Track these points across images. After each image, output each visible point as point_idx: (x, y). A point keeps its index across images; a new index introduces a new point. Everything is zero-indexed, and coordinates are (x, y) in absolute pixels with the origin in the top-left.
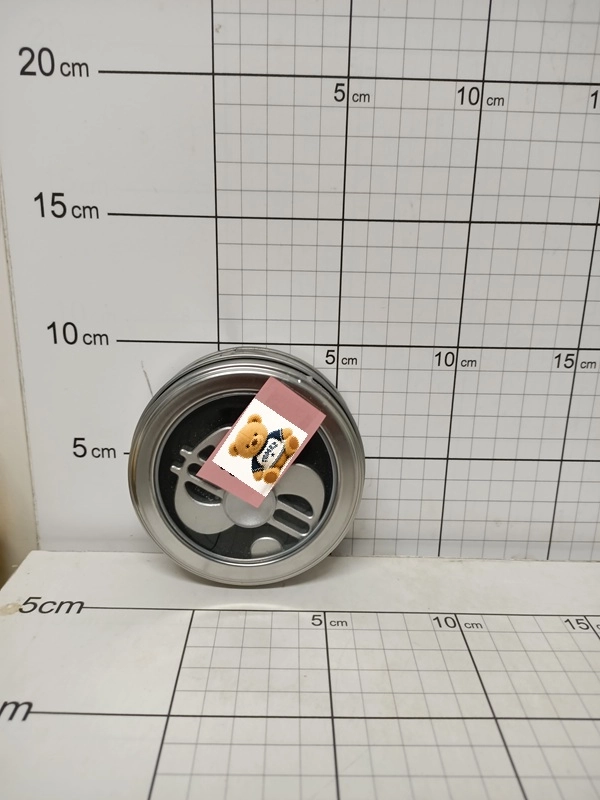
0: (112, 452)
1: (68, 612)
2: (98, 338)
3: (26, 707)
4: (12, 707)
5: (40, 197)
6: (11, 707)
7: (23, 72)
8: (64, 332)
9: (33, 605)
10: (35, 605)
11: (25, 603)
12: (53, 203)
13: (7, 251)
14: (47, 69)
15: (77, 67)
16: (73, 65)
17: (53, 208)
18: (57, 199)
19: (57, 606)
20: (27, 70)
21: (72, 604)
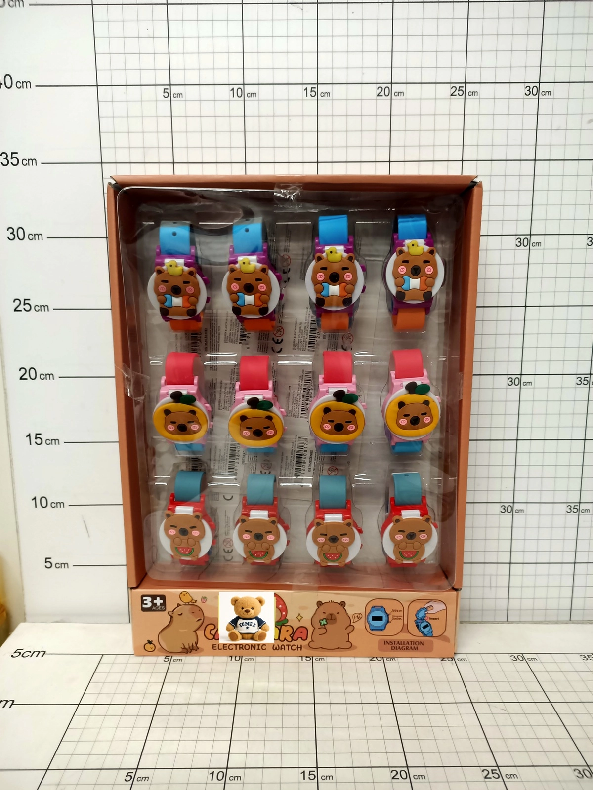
0: (66, 565)
1: (37, 656)
2: (59, 504)
3: (12, 702)
4: (5, 702)
5: (29, 435)
7: (21, 379)
8: (41, 502)
9: (19, 653)
11: (14, 653)
12: (36, 438)
13: (11, 461)
15: (48, 376)
16: (46, 374)
17: (36, 441)
18: (38, 436)
19: (31, 653)
20: (23, 378)
21: (39, 652)
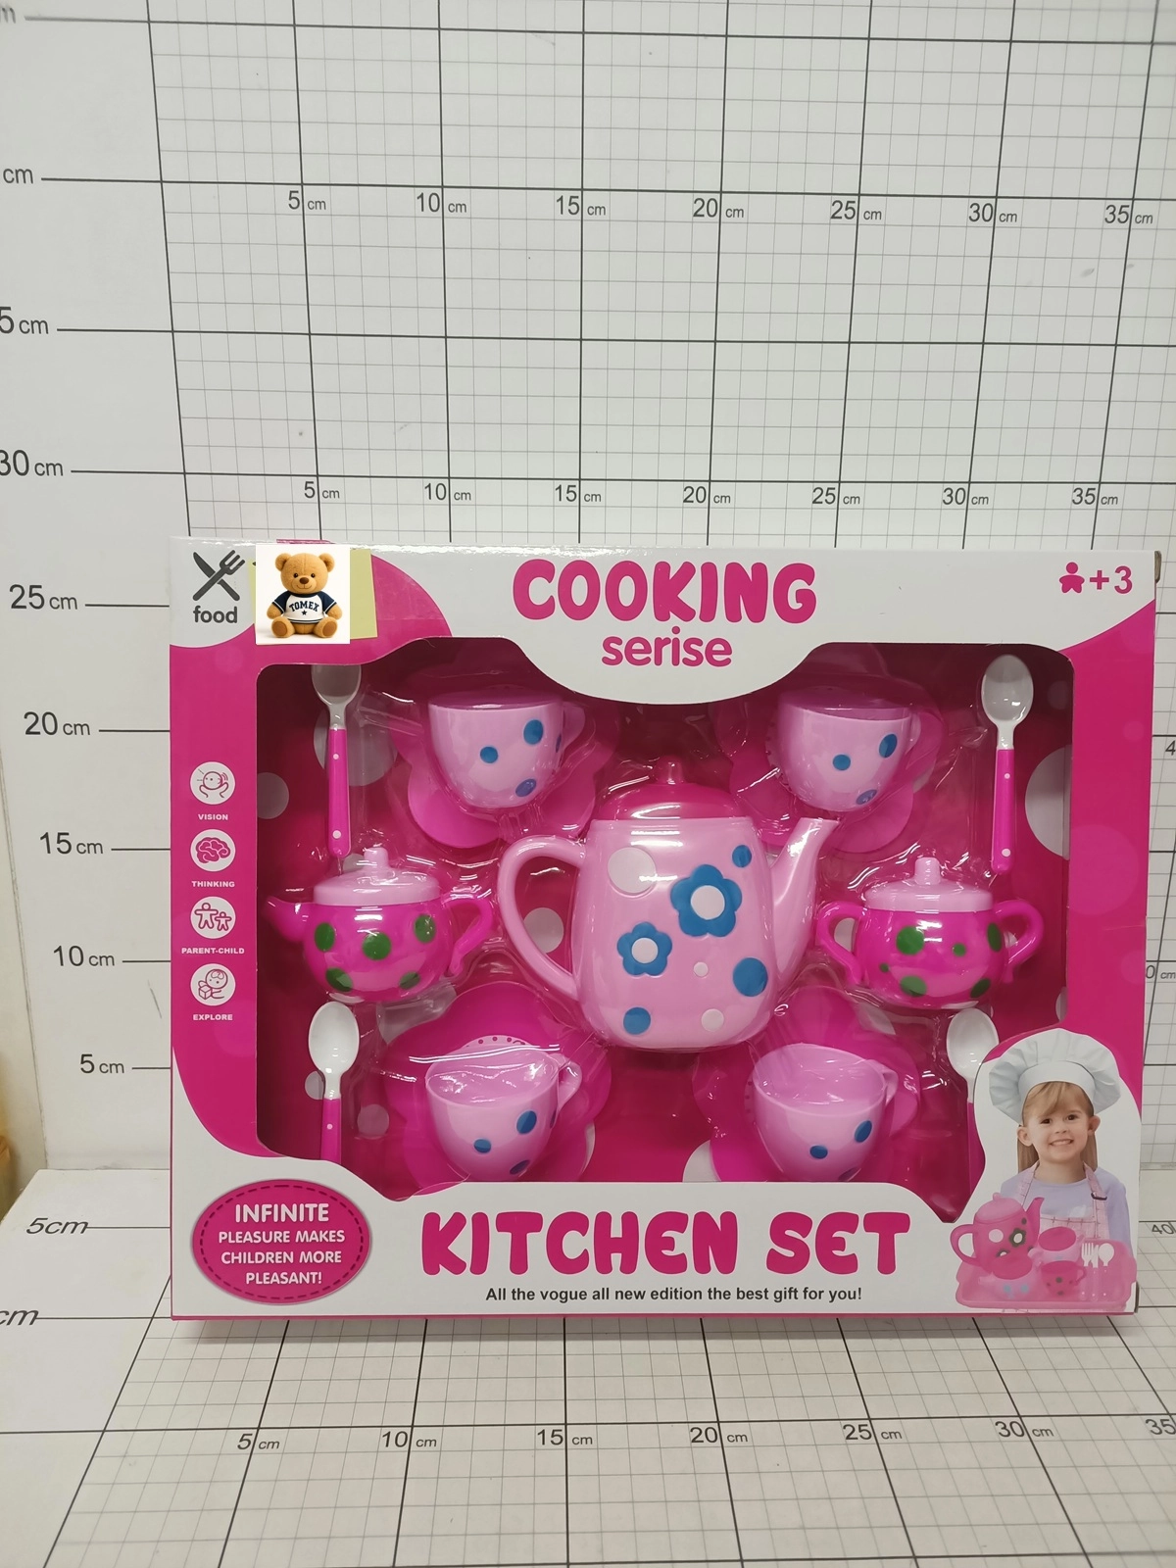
0: (120, 1067)
1: (72, 1232)
2: (103, 959)
3: (33, 1314)
4: (22, 1314)
5: (46, 836)
6: (19, 1316)
7: (29, 732)
8: (71, 955)
9: (40, 1225)
10: (42, 1226)
11: (32, 1225)
12: (59, 842)
13: (14, 882)
14: (51, 730)
15: (79, 728)
16: (75, 726)
17: (59, 846)
18: (62, 837)
19: (61, 1227)
21: (77, 1224)
